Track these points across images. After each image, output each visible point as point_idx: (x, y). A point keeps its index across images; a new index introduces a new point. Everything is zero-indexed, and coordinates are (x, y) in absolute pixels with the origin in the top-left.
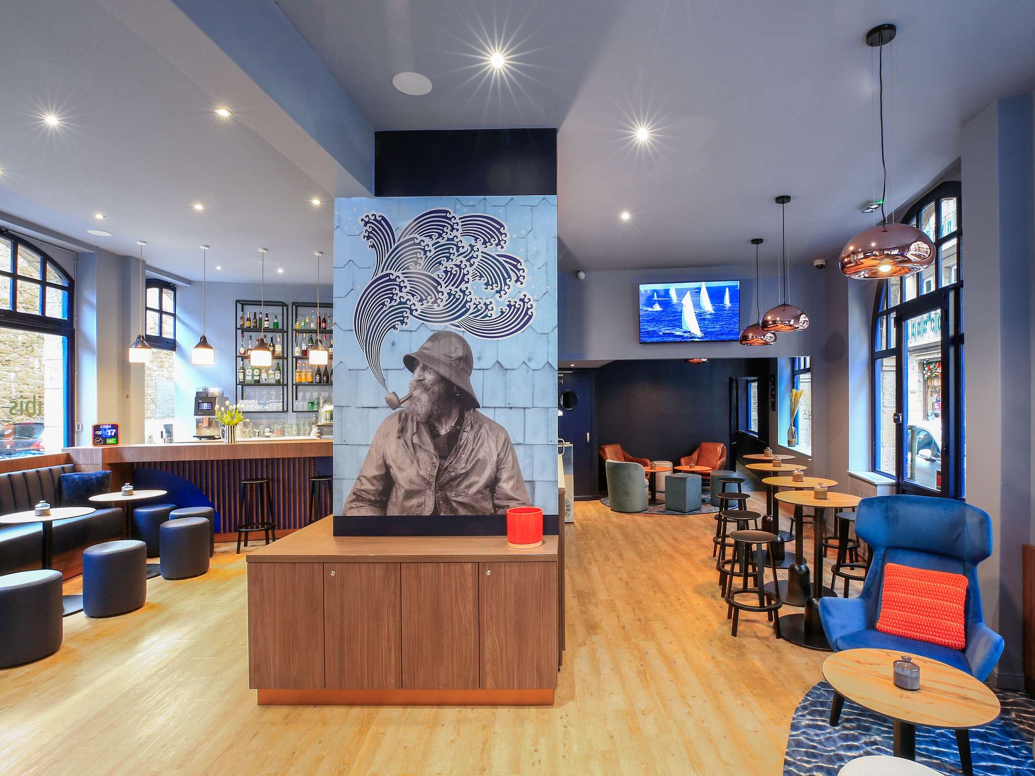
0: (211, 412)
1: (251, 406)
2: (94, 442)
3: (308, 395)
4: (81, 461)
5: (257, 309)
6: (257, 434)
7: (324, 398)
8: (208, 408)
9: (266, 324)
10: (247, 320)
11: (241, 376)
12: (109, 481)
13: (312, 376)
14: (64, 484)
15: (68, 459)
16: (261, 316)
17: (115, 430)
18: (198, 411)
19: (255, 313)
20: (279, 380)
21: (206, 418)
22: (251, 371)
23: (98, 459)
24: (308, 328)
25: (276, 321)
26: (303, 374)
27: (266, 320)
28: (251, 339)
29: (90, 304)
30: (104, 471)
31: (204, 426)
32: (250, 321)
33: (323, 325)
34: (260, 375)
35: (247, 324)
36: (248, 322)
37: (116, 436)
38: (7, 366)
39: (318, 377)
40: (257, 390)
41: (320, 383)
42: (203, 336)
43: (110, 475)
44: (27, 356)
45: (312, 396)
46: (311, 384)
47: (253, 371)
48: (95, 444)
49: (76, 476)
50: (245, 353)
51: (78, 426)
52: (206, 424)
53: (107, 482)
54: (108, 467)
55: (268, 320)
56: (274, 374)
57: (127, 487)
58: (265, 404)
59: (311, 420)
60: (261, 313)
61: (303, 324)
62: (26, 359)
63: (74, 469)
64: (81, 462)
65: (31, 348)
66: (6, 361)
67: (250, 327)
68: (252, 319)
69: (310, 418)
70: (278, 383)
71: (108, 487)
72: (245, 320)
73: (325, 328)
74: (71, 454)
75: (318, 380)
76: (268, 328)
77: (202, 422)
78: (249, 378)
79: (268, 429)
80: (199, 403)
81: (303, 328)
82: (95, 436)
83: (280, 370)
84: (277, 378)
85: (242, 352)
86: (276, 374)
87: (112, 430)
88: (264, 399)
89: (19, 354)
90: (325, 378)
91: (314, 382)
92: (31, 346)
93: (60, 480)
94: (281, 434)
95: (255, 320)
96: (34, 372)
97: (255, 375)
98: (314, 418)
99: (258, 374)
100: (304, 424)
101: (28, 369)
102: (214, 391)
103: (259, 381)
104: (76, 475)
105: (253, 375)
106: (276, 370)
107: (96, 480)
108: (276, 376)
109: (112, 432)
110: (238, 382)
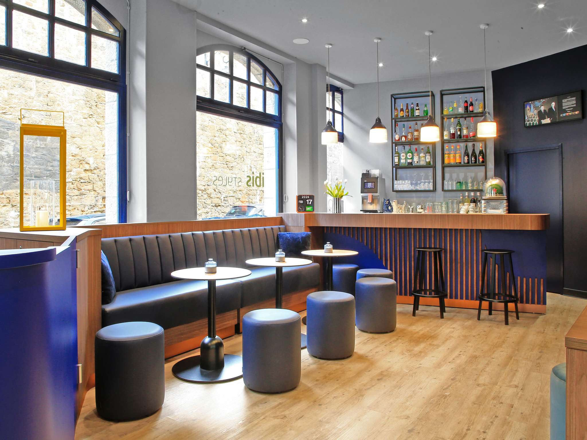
0: (374, 190)
1: (404, 186)
2: (298, 209)
3: (455, 176)
4: (290, 223)
5: (409, 101)
6: (411, 210)
7: (471, 178)
8: (372, 187)
9: (417, 113)
10: (401, 111)
11: (396, 160)
12: (310, 241)
13: (460, 157)
14: (281, 240)
15: (281, 221)
16: (412, 106)
17: (311, 200)
18: (364, 189)
19: (407, 104)
20: (430, 162)
21: (370, 195)
22: (404, 155)
23: (302, 222)
24: (456, 112)
25: (426, 109)
26: (452, 155)
27: (417, 109)
28: (404, 127)
29: (292, 103)
30: (306, 233)
31: (368, 202)
32: (403, 111)
33: (471, 108)
34: (412, 158)
35: (401, 114)
36: (402, 112)
37: (312, 205)
38: (232, 171)
39: (466, 158)
40: (409, 172)
41: (468, 164)
42: (378, 118)
43: (310, 236)
44: (241, 164)
45: (458, 176)
46: (458, 165)
47: (406, 155)
48: (299, 210)
49: (288, 235)
50: (399, 140)
51: (285, 198)
52: (370, 200)
53: (309, 242)
54: (308, 229)
55: (418, 109)
56: (425, 157)
57: (328, 246)
58: (416, 184)
59: (458, 199)
60: (412, 104)
61: (451, 109)
62: (241, 166)
63: (286, 230)
64: (290, 225)
65: (243, 158)
66: (231, 167)
67: (403, 117)
68: (404, 109)
69: (457, 197)
70: (428, 166)
71: (309, 246)
72: (399, 111)
73: (473, 111)
74: (283, 218)
75: (466, 161)
76: (419, 115)
77: (367, 199)
78: (403, 161)
79: (420, 206)
80: (365, 182)
81: (451, 113)
82: (299, 205)
83: (429, 153)
84: (428, 160)
85: (397, 139)
86: (427, 157)
87: (309, 200)
88: (414, 180)
89: (237, 163)
90: (473, 159)
91: (462, 163)
92: (243, 157)
93: (278, 237)
94: (432, 211)
95: (407, 110)
96: (245, 174)
97: (408, 159)
98: (461, 198)
99: (411, 157)
100: (452, 203)
101: (242, 172)
102: (375, 172)
103: (411, 163)
104: (288, 233)
105: (406, 159)
106: (427, 153)
107: (301, 239)
108: (427, 158)
109: (309, 201)
110: (394, 165)
